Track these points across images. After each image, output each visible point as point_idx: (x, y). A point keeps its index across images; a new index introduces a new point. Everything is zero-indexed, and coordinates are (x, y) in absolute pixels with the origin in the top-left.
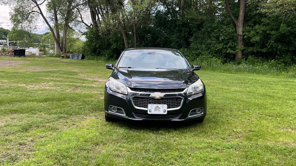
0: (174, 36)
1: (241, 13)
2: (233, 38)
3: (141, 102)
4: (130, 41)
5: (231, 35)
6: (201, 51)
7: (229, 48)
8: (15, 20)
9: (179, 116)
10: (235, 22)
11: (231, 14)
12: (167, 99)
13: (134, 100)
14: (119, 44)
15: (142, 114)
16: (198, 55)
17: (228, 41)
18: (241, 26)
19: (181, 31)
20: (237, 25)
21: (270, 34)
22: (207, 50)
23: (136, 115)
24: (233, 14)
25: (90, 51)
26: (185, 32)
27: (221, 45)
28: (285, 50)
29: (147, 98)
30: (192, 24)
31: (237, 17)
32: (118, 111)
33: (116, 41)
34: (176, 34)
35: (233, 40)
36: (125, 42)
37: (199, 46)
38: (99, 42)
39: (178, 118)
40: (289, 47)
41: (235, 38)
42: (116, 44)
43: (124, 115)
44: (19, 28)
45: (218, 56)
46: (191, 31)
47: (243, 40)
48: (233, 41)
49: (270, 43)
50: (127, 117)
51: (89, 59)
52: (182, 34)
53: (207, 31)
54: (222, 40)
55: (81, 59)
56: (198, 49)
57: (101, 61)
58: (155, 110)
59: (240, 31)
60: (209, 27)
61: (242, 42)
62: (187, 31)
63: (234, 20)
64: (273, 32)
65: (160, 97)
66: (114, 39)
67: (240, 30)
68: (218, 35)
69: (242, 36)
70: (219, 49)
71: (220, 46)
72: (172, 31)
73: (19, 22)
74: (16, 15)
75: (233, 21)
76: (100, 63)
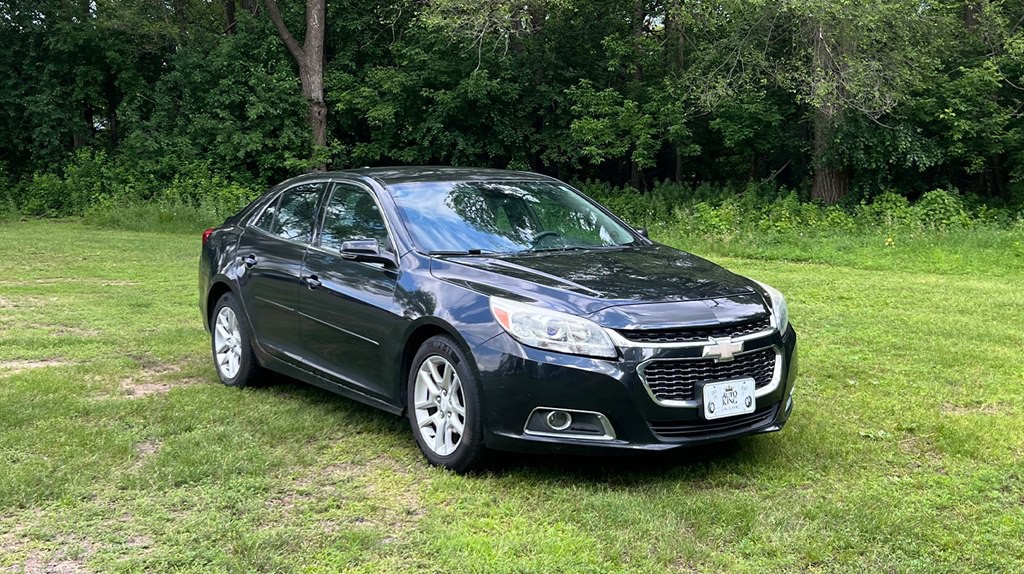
0: (44, 98)
1: (315, 22)
2: (296, 114)
3: (672, 379)
5: (287, 101)
6: (176, 162)
7: (286, 148)
9: (774, 413)
10: (296, 53)
11: (281, 24)
12: (747, 357)
13: (650, 374)
15: (678, 424)
16: (166, 177)
17: (278, 122)
18: (318, 67)
19: (67, 80)
20: (301, 63)
21: (430, 101)
22: (202, 155)
23: (657, 430)
24: (285, 22)
26: (87, 84)
27: (256, 136)
28: (475, 155)
29: (693, 364)
30: (116, 51)
31: (301, 36)
32: (577, 426)
34: (49, 92)
35: (295, 119)
37: (164, 141)
39: (770, 419)
40: (485, 145)
41: (303, 114)
43: (607, 437)
45: (246, 180)
46: (110, 79)
47: (328, 120)
48: (296, 125)
49: (429, 130)
50: (623, 444)
52: (73, 90)
53: (191, 83)
54: (260, 117)
56: (160, 152)
58: (724, 403)
59: (315, 84)
60: (195, 68)
61: (324, 126)
62: (94, 79)
63: (292, 44)
64: (441, 95)
65: (732, 354)
67: (313, 83)
68: (237, 98)
69: (322, 107)
70: (252, 151)
71: (253, 141)
72: (29, 78)
75: (287, 48)
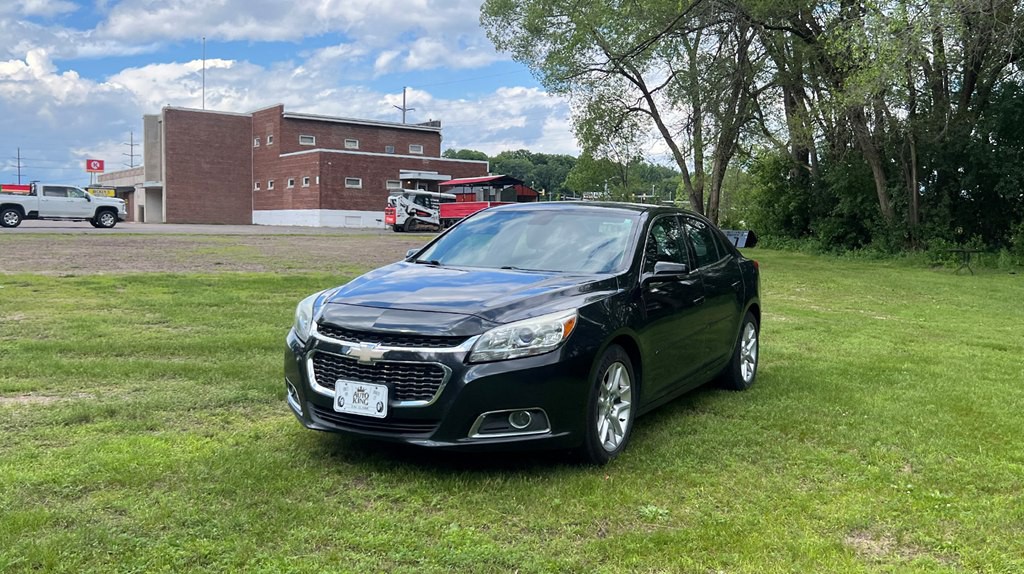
3: (328, 370)
4: (895, 191)
8: (589, 133)
9: (435, 430)
12: (395, 366)
13: (316, 362)
14: (859, 199)
25: (775, 222)
29: (344, 360)
33: (850, 190)
36: (879, 194)
38: (800, 195)
39: (428, 435)
42: (851, 201)
44: (598, 156)
51: (767, 247)
55: (746, 246)
57: (801, 255)
58: (354, 401)
65: (372, 359)
66: (843, 183)
73: (597, 141)
74: (589, 123)
76: (798, 258)
